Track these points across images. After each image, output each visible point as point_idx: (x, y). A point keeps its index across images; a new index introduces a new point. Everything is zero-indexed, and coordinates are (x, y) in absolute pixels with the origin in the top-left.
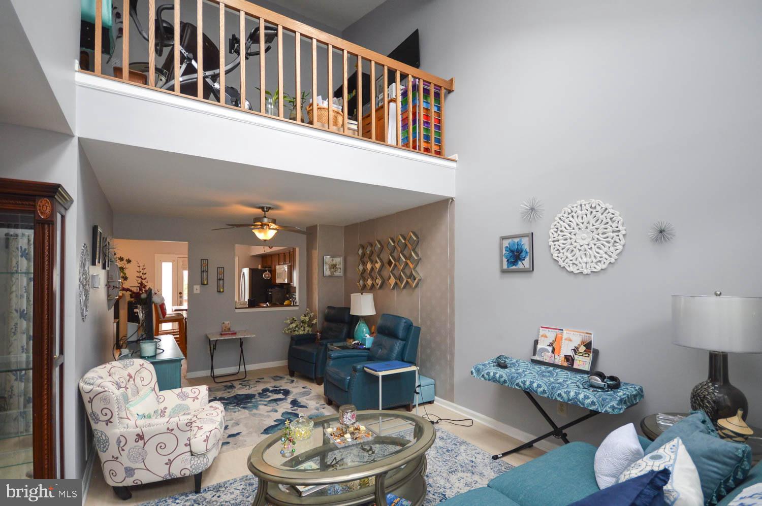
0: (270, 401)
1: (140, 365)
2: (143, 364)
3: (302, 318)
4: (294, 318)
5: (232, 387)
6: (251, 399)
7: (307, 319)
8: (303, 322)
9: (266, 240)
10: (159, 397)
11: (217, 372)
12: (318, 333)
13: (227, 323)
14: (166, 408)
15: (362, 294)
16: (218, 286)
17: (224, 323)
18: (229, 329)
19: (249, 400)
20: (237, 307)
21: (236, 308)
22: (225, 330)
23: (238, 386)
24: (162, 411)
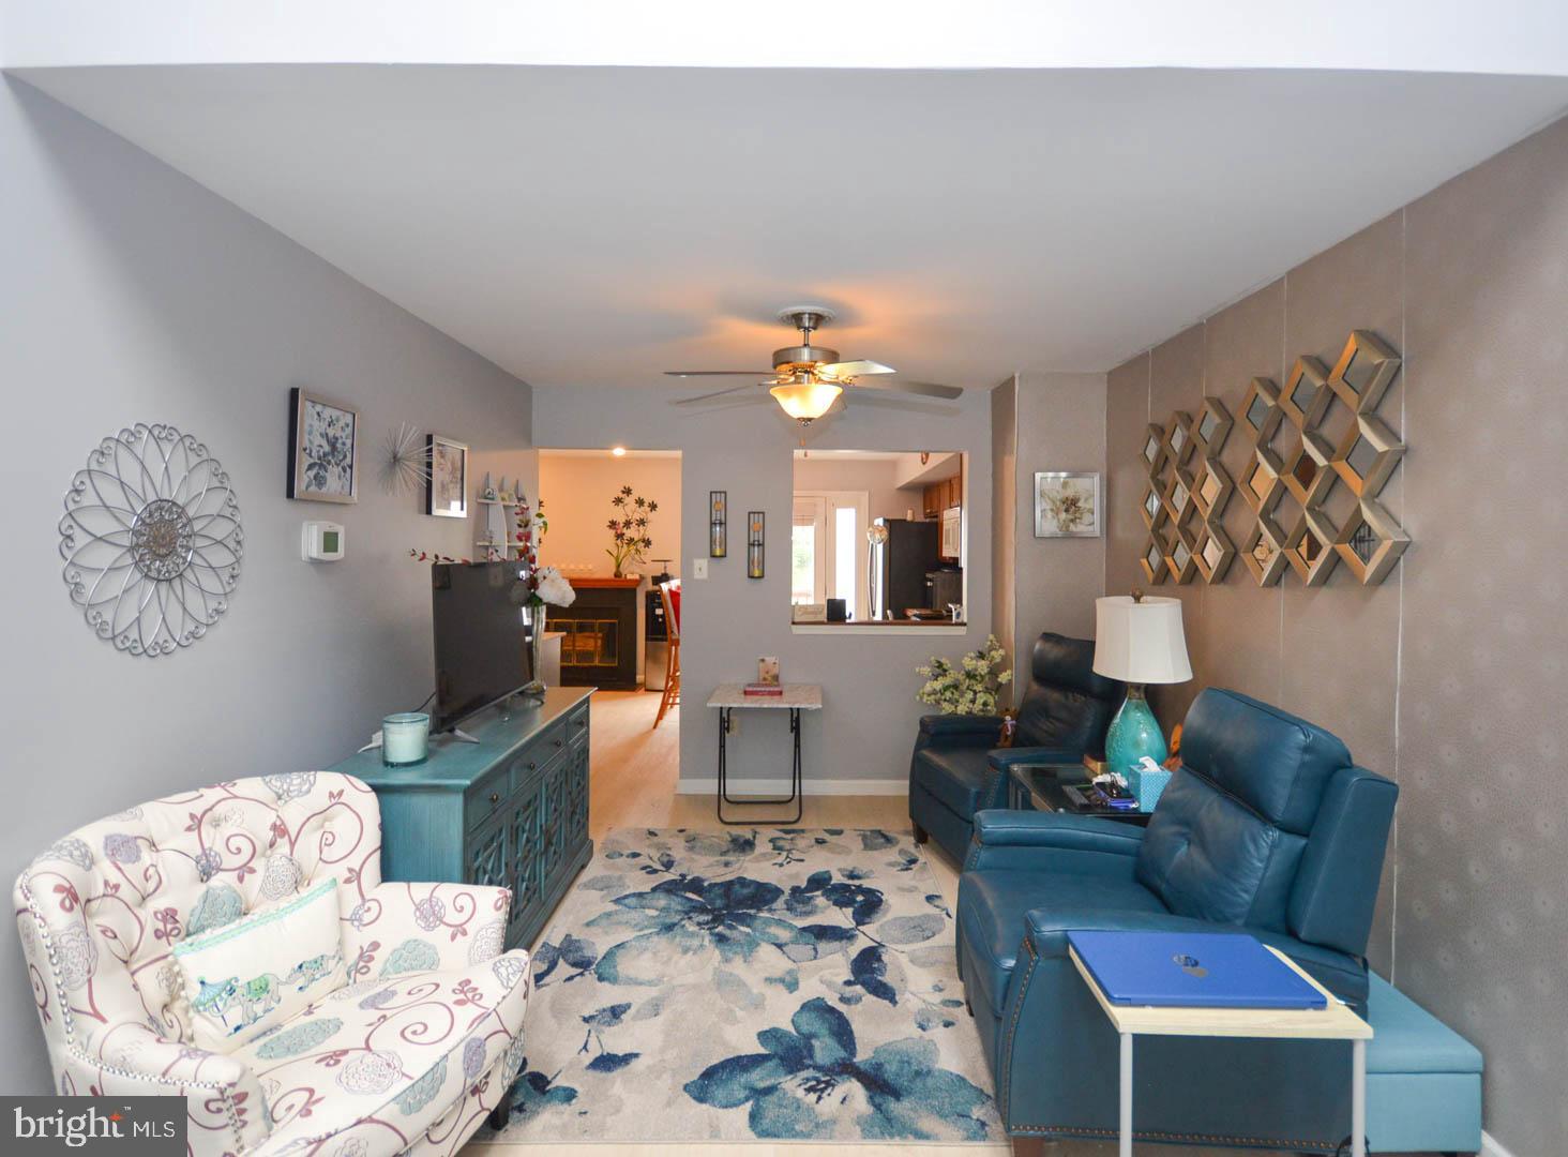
0: (804, 929)
1: (331, 795)
2: (341, 793)
3: (969, 663)
4: (943, 660)
5: (744, 846)
6: (759, 910)
7: (983, 667)
8: (970, 675)
9: (810, 420)
10: (367, 905)
12: (1008, 718)
13: (770, 660)
14: (375, 946)
15: (1137, 599)
16: (750, 562)
17: (763, 660)
18: (776, 678)
19: (752, 912)
20: (796, 620)
21: (794, 623)
22: (765, 679)
23: (763, 846)
24: (361, 956)
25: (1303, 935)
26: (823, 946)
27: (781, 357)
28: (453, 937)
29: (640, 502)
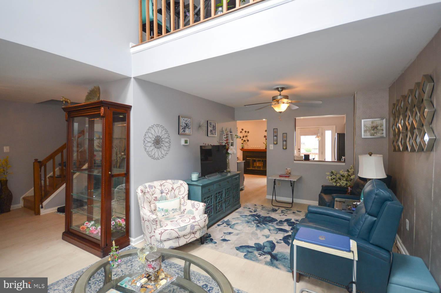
0: (277, 228)
1: (181, 184)
2: (182, 184)
3: (341, 172)
4: (333, 171)
5: (274, 210)
6: (270, 223)
7: (346, 174)
8: (342, 176)
9: (281, 112)
10: (185, 203)
11: (279, 198)
12: (349, 188)
13: (289, 169)
14: (185, 209)
15: (370, 155)
16: (283, 145)
17: (287, 169)
18: (290, 173)
19: (268, 223)
20: (295, 159)
21: (294, 160)
22: (287, 173)
23: (279, 211)
24: (183, 211)
25: (371, 242)
26: (279, 232)
27: (274, 98)
28: (196, 210)
29: (246, 132)
